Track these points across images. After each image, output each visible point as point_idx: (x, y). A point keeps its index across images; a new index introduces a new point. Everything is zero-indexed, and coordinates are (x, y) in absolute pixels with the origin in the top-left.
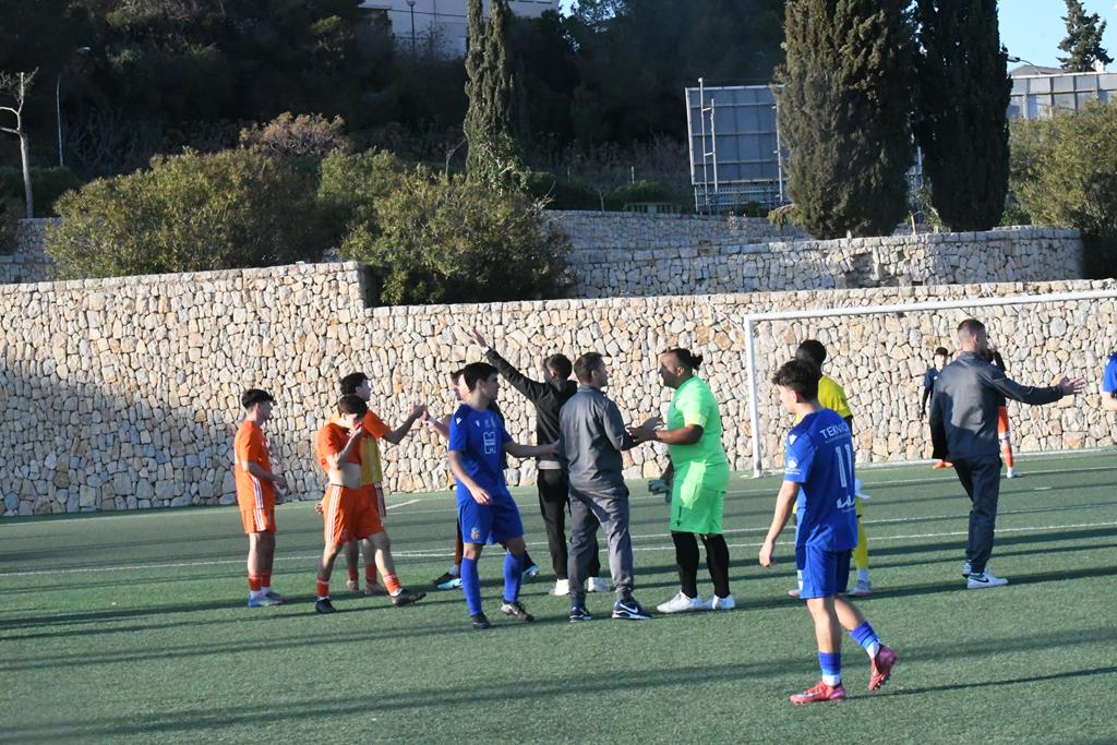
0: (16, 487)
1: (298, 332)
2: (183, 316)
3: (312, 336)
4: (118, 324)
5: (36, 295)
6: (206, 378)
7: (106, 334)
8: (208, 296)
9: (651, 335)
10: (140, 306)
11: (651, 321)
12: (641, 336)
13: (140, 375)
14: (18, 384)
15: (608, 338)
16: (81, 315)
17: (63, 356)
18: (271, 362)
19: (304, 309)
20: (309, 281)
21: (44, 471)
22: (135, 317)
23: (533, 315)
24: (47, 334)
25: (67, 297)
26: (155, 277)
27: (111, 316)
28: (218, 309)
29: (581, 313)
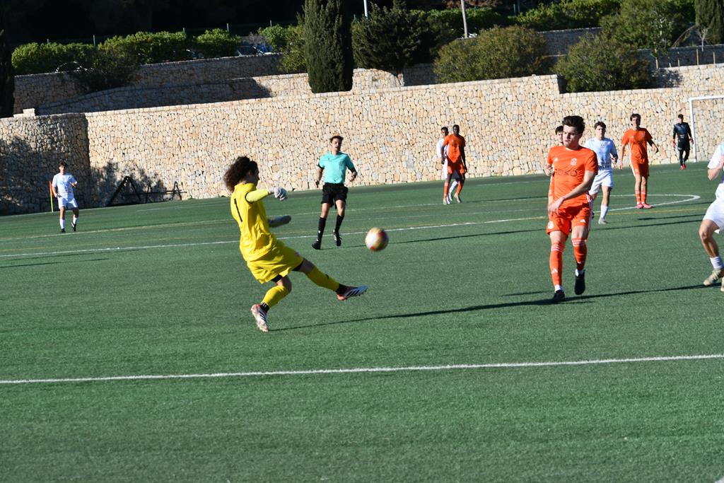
0: (421, 170)
1: (533, 105)
2: (487, 98)
3: (539, 106)
4: (461, 102)
5: (428, 90)
6: (497, 124)
7: (457, 106)
8: (497, 90)
9: (674, 104)
10: (470, 94)
11: (674, 98)
12: (671, 104)
13: (470, 123)
14: (421, 127)
15: (657, 105)
16: (446, 98)
17: (439, 116)
18: (523, 117)
19: (536, 95)
20: (537, 83)
21: (432, 163)
22: (468, 99)
23: (627, 96)
24: (433, 107)
25: (441, 90)
26: (476, 82)
27: (458, 98)
28: (501, 96)
29: (646, 95)
